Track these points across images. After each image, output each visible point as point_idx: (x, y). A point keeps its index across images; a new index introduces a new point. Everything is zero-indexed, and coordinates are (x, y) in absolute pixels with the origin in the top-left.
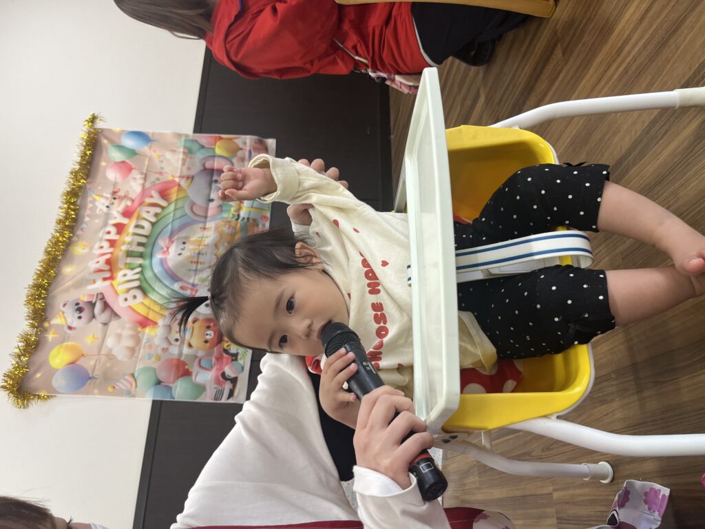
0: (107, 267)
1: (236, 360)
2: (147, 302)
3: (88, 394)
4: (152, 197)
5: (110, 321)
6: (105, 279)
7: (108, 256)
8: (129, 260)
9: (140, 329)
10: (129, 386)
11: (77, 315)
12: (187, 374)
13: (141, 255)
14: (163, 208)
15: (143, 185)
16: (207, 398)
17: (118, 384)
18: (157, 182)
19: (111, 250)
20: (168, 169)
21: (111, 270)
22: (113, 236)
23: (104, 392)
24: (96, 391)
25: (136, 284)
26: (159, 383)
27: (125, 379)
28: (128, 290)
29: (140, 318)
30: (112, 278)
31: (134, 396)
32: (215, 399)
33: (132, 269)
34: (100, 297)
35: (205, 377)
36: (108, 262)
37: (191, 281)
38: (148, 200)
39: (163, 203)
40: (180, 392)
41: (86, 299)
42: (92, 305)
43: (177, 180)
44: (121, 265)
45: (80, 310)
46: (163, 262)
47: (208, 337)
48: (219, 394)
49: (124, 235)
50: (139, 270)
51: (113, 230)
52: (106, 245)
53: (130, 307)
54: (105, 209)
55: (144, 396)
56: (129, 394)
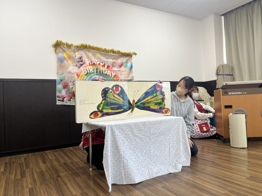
0: (93, 64)
1: (69, 101)
2: (84, 75)
3: (57, 62)
4: (114, 73)
6: (89, 63)
7: (96, 63)
8: (95, 69)
9: (76, 74)
10: (60, 73)
12: (64, 88)
13: (97, 72)
14: (111, 76)
15: (116, 71)
16: (58, 94)
17: (60, 70)
18: (118, 74)
19: (98, 64)
20: (123, 76)
22: (101, 64)
23: (58, 66)
24: (58, 64)
25: (89, 72)
26: (61, 81)
27: (62, 72)
28: (87, 70)
29: (79, 74)
30: (90, 65)
31: (57, 74)
32: (57, 96)
33: (93, 70)
35: (64, 93)
38: (112, 72)
39: (113, 76)
40: (59, 86)
43: (120, 79)
44: (94, 67)
48: (59, 97)
49: (102, 67)
50: (93, 72)
51: (103, 64)
53: (82, 71)
54: (109, 61)
55: (57, 77)
56: (58, 73)
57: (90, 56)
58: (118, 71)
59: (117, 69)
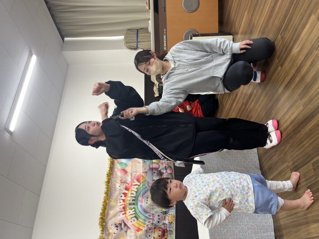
0: (123, 210)
2: (138, 222)
4: (135, 182)
5: (127, 230)
6: (123, 214)
7: (123, 206)
8: (130, 206)
9: (137, 232)
11: (116, 228)
13: (134, 204)
14: (139, 185)
15: (131, 178)
18: (135, 176)
19: (124, 203)
20: (138, 170)
21: (125, 211)
22: (123, 198)
25: (134, 215)
28: (132, 218)
29: (137, 228)
30: (125, 214)
33: (132, 210)
34: (123, 221)
36: (124, 208)
37: (152, 213)
38: (134, 184)
39: (139, 184)
41: (118, 223)
42: (121, 224)
43: (142, 174)
44: (128, 209)
45: (117, 227)
46: (141, 206)
47: (160, 234)
49: (127, 197)
50: (134, 210)
51: (123, 196)
52: (121, 201)
53: (133, 224)
54: (119, 188)
57: (114, 213)
58: (131, 176)
59: (130, 177)
